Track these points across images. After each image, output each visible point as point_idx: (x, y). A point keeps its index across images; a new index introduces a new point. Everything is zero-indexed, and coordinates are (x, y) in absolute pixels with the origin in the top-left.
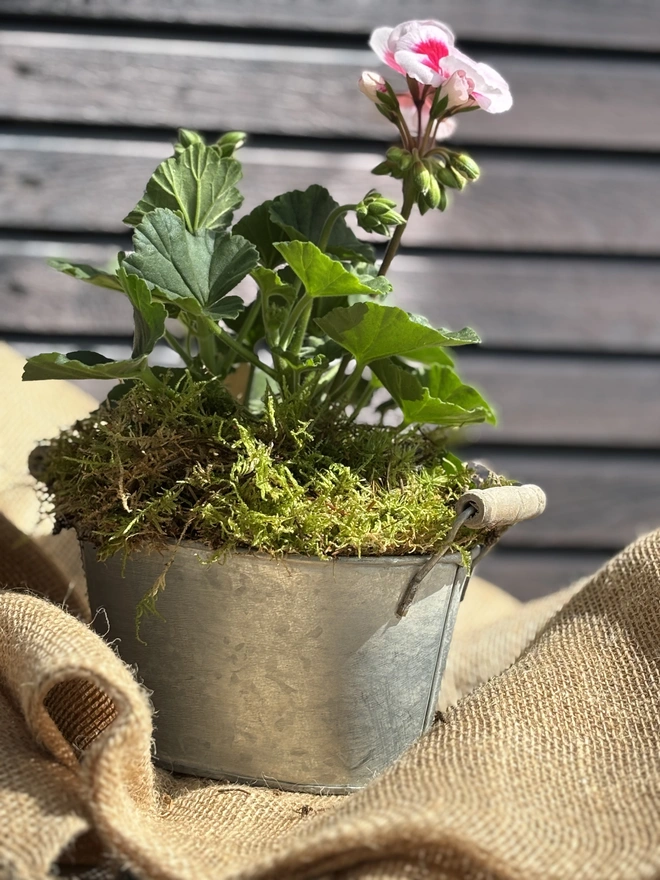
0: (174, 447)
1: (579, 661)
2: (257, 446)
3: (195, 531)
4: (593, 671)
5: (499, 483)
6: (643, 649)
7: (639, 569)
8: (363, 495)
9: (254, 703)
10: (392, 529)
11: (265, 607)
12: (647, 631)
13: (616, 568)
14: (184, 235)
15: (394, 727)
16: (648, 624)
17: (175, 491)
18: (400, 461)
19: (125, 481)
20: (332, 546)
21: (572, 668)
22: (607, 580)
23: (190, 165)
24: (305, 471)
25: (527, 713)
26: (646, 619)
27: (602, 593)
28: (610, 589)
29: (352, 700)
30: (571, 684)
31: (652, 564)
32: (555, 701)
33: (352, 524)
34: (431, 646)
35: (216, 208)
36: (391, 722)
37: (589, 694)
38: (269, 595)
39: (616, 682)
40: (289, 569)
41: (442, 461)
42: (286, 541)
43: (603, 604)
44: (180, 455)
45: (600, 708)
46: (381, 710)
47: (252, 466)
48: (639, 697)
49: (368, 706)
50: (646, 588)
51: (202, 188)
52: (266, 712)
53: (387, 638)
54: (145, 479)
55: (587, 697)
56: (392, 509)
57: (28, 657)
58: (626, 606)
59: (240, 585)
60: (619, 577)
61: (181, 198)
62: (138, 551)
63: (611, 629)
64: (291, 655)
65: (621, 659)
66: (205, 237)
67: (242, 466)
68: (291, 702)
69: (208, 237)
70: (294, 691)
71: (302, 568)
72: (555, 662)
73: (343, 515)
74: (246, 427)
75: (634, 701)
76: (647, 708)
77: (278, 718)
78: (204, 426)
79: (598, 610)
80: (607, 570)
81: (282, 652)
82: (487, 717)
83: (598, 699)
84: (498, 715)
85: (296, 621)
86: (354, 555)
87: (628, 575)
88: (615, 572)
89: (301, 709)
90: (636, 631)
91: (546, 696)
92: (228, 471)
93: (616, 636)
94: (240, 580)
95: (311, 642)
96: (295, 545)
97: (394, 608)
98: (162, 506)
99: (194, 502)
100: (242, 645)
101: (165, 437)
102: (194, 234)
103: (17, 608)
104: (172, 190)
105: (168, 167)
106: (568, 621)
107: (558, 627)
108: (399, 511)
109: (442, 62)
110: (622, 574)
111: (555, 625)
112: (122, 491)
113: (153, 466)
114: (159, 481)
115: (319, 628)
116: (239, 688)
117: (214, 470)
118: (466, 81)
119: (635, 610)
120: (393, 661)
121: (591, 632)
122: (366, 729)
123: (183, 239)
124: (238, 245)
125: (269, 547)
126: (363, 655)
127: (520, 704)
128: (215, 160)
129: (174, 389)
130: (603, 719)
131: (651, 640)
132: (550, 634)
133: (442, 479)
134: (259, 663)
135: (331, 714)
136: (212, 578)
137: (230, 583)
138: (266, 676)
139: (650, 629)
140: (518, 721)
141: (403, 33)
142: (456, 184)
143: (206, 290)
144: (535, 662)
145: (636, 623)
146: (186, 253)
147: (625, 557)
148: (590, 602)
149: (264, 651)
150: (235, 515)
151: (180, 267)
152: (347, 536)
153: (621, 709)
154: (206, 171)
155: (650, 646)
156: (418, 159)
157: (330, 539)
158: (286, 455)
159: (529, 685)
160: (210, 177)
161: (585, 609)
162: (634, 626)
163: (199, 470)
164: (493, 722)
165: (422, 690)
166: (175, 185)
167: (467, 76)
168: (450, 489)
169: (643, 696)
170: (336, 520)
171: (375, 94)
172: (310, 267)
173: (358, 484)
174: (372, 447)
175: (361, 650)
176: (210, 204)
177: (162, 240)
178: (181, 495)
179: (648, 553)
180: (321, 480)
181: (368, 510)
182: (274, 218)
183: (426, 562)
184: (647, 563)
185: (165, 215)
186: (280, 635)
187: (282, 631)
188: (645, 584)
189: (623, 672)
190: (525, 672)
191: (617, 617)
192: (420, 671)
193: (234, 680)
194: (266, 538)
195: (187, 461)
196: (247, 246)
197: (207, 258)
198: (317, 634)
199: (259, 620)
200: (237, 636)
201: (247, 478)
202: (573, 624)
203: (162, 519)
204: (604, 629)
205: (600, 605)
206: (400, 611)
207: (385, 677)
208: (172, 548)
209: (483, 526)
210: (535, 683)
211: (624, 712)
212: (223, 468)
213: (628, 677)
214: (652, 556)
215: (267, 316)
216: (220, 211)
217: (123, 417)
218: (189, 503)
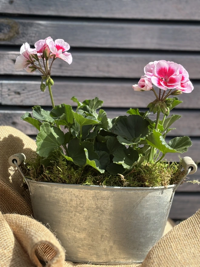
57: (29, 239)
103: (24, 223)
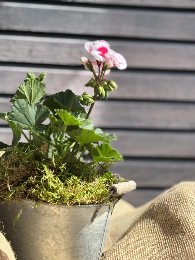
0: (24, 171)
1: (146, 236)
2: (49, 171)
3: (30, 197)
4: (150, 239)
5: (122, 181)
6: (165, 232)
7: (164, 205)
8: (81, 185)
9: (48, 248)
10: (90, 197)
11: (52, 219)
12: (166, 227)
13: (158, 205)
14: (27, 106)
15: (91, 254)
16: (166, 224)
17: (25, 184)
18: (93, 174)
19: (10, 181)
20: (72, 202)
21: (143, 238)
22: (155, 208)
23: (29, 85)
24: (64, 178)
25: (129, 254)
26: (166, 222)
27: (153, 212)
28: (156, 211)
29: (78, 247)
30: (143, 244)
31: (168, 205)
32: (138, 250)
33: (78, 195)
34: (102, 230)
35: (38, 97)
36: (89, 253)
37: (148, 247)
38: (53, 216)
39: (156, 243)
40: (59, 208)
41: (105, 174)
42: (58, 201)
43: (153, 216)
44: (26, 173)
45: (151, 253)
46: (87, 250)
47: (48, 177)
48: (163, 249)
49: (83, 249)
50: (166, 212)
51: (34, 91)
52: (52, 250)
53: (88, 229)
54: (16, 181)
55: (147, 249)
56: (90, 190)
58: (160, 218)
59: (44, 213)
60: (158, 208)
61: (27, 95)
62: (13, 202)
63: (155, 225)
64: (59, 234)
65: (158, 235)
66: (34, 106)
67: (45, 178)
68: (59, 248)
69: (35, 106)
70: (60, 244)
71: (62, 208)
72: (138, 236)
73: (75, 192)
74: (46, 165)
75: (161, 250)
76: (165, 253)
77: (55, 252)
78: (33, 164)
79: (152, 218)
80: (155, 205)
81: (56, 233)
82: (117, 256)
83: (151, 249)
84: (120, 255)
85: (61, 224)
86: (78, 204)
87: (161, 207)
88: (157, 206)
89: (62, 250)
90: (163, 226)
91: (135, 248)
92: (41, 178)
93: (157, 228)
94: (44, 211)
95: (65, 230)
96: (61, 201)
97: (90, 219)
98: (20, 189)
99: (30, 187)
100: (45, 230)
101: (21, 168)
102: (31, 105)
104: (24, 93)
105: (23, 86)
106: (143, 221)
107: (140, 222)
108: (92, 191)
109: (106, 55)
110: (159, 207)
111: (139, 221)
112: (8, 184)
113: (18, 176)
114: (20, 181)
115: (68, 226)
116: (44, 243)
117: (36, 178)
118: (112, 61)
119: (163, 219)
120: (90, 235)
121: (149, 225)
122: (82, 255)
123: (27, 107)
124: (44, 109)
125: (52, 202)
126: (81, 234)
127: (127, 251)
128: (37, 83)
129: (24, 152)
130: (152, 256)
131: (167, 230)
132: (138, 225)
133: (105, 179)
134: (50, 236)
135: (71, 251)
136: (36, 211)
137: (41, 212)
138: (52, 240)
139: (167, 226)
140: (126, 257)
141: (94, 44)
142: (110, 90)
143: (34, 123)
144: (132, 236)
145: (163, 223)
146: (28, 112)
147: (160, 201)
148: (150, 215)
149: (51, 232)
150: (42, 193)
151: (27, 116)
152: (76, 199)
153: (157, 253)
154: (34, 86)
155: (166, 231)
156: (98, 83)
157: (71, 200)
158: (58, 173)
159: (130, 245)
160: (36, 88)
161: (148, 217)
162: (162, 224)
163: (31, 178)
164: (119, 258)
165: (99, 243)
166: (25, 91)
167: (113, 59)
168: (108, 182)
169: (164, 249)
170: (73, 194)
171: (85, 64)
172: (65, 117)
173: (80, 182)
174: (84, 170)
175: (80, 232)
176: (36, 96)
177: (21, 108)
178: (26, 185)
179: (167, 201)
180: (69, 181)
181: (83, 190)
182: (55, 100)
183: (100, 206)
184: (167, 204)
185: (22, 101)
186: (56, 228)
187: (57, 227)
188: (166, 211)
189: (159, 240)
190: (129, 240)
191: (157, 221)
192: (98, 237)
193: (42, 241)
194: (52, 199)
195: (28, 175)
196: (47, 109)
197: (35, 112)
198: (67, 228)
199: (50, 223)
200: (43, 228)
201: (46, 181)
202: (144, 221)
203: (21, 193)
204: (153, 224)
205: (152, 216)
206: (92, 220)
207: (88, 240)
208: (24, 201)
209: (117, 196)
210: (132, 244)
211: (158, 254)
212: (39, 177)
213: (160, 242)
214: (168, 202)
215: (53, 130)
216: (39, 98)
217: (9, 161)
218: (29, 188)
